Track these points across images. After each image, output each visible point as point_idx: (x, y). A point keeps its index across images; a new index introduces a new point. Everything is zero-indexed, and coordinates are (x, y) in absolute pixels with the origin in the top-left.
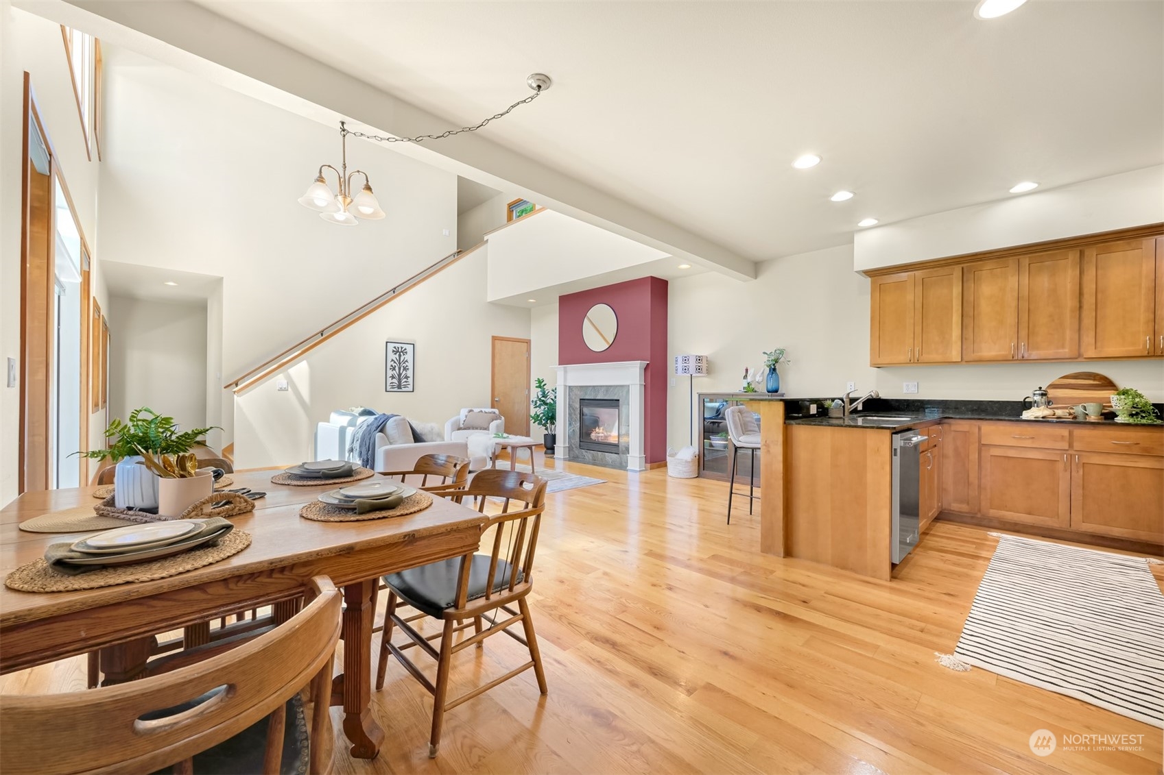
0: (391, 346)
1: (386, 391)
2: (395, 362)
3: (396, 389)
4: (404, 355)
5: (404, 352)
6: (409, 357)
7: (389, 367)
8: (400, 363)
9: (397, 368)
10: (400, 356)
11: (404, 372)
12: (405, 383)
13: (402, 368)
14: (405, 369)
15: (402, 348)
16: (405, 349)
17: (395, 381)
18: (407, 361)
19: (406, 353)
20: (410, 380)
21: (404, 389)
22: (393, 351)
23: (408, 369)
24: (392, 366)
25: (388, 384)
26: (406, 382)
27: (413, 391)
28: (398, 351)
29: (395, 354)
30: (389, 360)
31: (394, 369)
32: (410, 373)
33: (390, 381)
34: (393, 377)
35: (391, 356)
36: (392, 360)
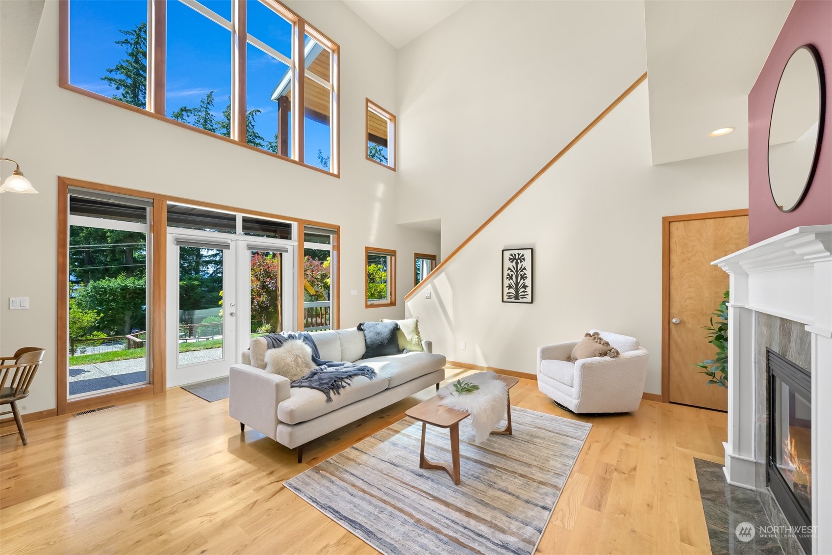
0: (507, 254)
1: (503, 301)
2: (512, 271)
3: (513, 300)
4: (521, 262)
5: (522, 259)
6: (527, 264)
7: (505, 276)
8: (517, 272)
9: (514, 277)
10: (517, 264)
11: (522, 281)
12: (523, 294)
13: (520, 277)
14: (523, 277)
15: (519, 254)
16: (523, 255)
17: (512, 290)
18: (525, 269)
19: (524, 259)
20: (529, 290)
21: (521, 300)
22: (510, 259)
23: (526, 277)
24: (508, 275)
25: (505, 294)
26: (524, 292)
27: (532, 302)
28: (515, 259)
29: (512, 262)
30: (506, 269)
31: (511, 278)
32: (528, 282)
33: (506, 290)
34: (510, 287)
35: (508, 264)
36: (509, 269)
